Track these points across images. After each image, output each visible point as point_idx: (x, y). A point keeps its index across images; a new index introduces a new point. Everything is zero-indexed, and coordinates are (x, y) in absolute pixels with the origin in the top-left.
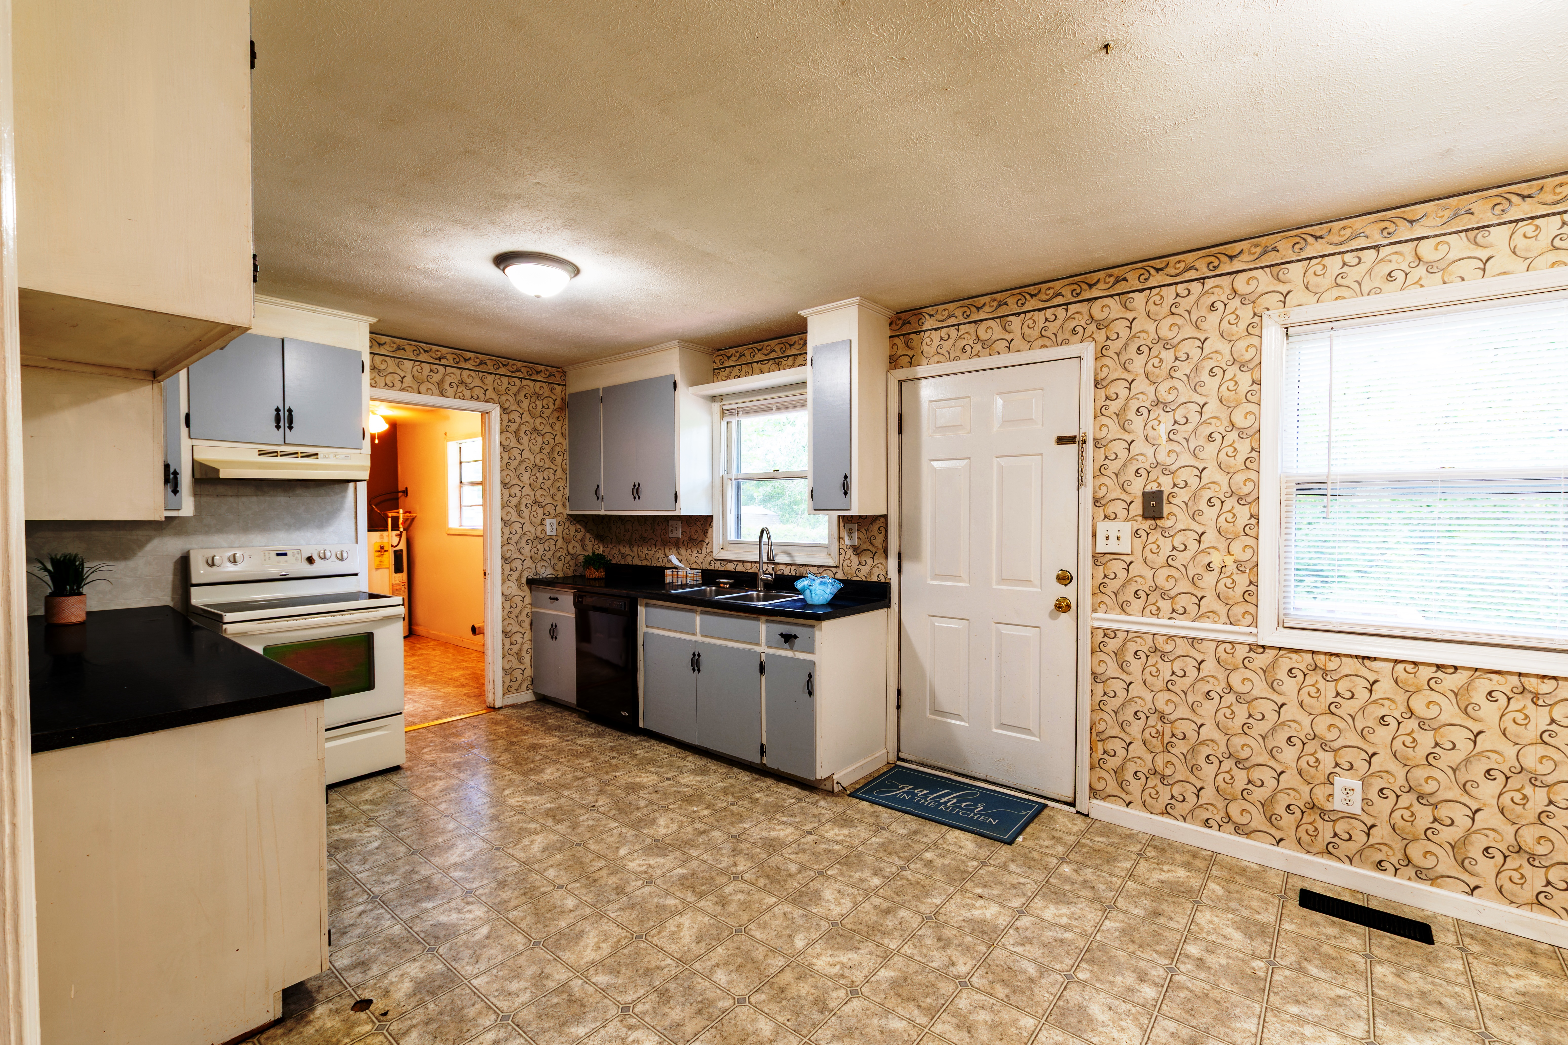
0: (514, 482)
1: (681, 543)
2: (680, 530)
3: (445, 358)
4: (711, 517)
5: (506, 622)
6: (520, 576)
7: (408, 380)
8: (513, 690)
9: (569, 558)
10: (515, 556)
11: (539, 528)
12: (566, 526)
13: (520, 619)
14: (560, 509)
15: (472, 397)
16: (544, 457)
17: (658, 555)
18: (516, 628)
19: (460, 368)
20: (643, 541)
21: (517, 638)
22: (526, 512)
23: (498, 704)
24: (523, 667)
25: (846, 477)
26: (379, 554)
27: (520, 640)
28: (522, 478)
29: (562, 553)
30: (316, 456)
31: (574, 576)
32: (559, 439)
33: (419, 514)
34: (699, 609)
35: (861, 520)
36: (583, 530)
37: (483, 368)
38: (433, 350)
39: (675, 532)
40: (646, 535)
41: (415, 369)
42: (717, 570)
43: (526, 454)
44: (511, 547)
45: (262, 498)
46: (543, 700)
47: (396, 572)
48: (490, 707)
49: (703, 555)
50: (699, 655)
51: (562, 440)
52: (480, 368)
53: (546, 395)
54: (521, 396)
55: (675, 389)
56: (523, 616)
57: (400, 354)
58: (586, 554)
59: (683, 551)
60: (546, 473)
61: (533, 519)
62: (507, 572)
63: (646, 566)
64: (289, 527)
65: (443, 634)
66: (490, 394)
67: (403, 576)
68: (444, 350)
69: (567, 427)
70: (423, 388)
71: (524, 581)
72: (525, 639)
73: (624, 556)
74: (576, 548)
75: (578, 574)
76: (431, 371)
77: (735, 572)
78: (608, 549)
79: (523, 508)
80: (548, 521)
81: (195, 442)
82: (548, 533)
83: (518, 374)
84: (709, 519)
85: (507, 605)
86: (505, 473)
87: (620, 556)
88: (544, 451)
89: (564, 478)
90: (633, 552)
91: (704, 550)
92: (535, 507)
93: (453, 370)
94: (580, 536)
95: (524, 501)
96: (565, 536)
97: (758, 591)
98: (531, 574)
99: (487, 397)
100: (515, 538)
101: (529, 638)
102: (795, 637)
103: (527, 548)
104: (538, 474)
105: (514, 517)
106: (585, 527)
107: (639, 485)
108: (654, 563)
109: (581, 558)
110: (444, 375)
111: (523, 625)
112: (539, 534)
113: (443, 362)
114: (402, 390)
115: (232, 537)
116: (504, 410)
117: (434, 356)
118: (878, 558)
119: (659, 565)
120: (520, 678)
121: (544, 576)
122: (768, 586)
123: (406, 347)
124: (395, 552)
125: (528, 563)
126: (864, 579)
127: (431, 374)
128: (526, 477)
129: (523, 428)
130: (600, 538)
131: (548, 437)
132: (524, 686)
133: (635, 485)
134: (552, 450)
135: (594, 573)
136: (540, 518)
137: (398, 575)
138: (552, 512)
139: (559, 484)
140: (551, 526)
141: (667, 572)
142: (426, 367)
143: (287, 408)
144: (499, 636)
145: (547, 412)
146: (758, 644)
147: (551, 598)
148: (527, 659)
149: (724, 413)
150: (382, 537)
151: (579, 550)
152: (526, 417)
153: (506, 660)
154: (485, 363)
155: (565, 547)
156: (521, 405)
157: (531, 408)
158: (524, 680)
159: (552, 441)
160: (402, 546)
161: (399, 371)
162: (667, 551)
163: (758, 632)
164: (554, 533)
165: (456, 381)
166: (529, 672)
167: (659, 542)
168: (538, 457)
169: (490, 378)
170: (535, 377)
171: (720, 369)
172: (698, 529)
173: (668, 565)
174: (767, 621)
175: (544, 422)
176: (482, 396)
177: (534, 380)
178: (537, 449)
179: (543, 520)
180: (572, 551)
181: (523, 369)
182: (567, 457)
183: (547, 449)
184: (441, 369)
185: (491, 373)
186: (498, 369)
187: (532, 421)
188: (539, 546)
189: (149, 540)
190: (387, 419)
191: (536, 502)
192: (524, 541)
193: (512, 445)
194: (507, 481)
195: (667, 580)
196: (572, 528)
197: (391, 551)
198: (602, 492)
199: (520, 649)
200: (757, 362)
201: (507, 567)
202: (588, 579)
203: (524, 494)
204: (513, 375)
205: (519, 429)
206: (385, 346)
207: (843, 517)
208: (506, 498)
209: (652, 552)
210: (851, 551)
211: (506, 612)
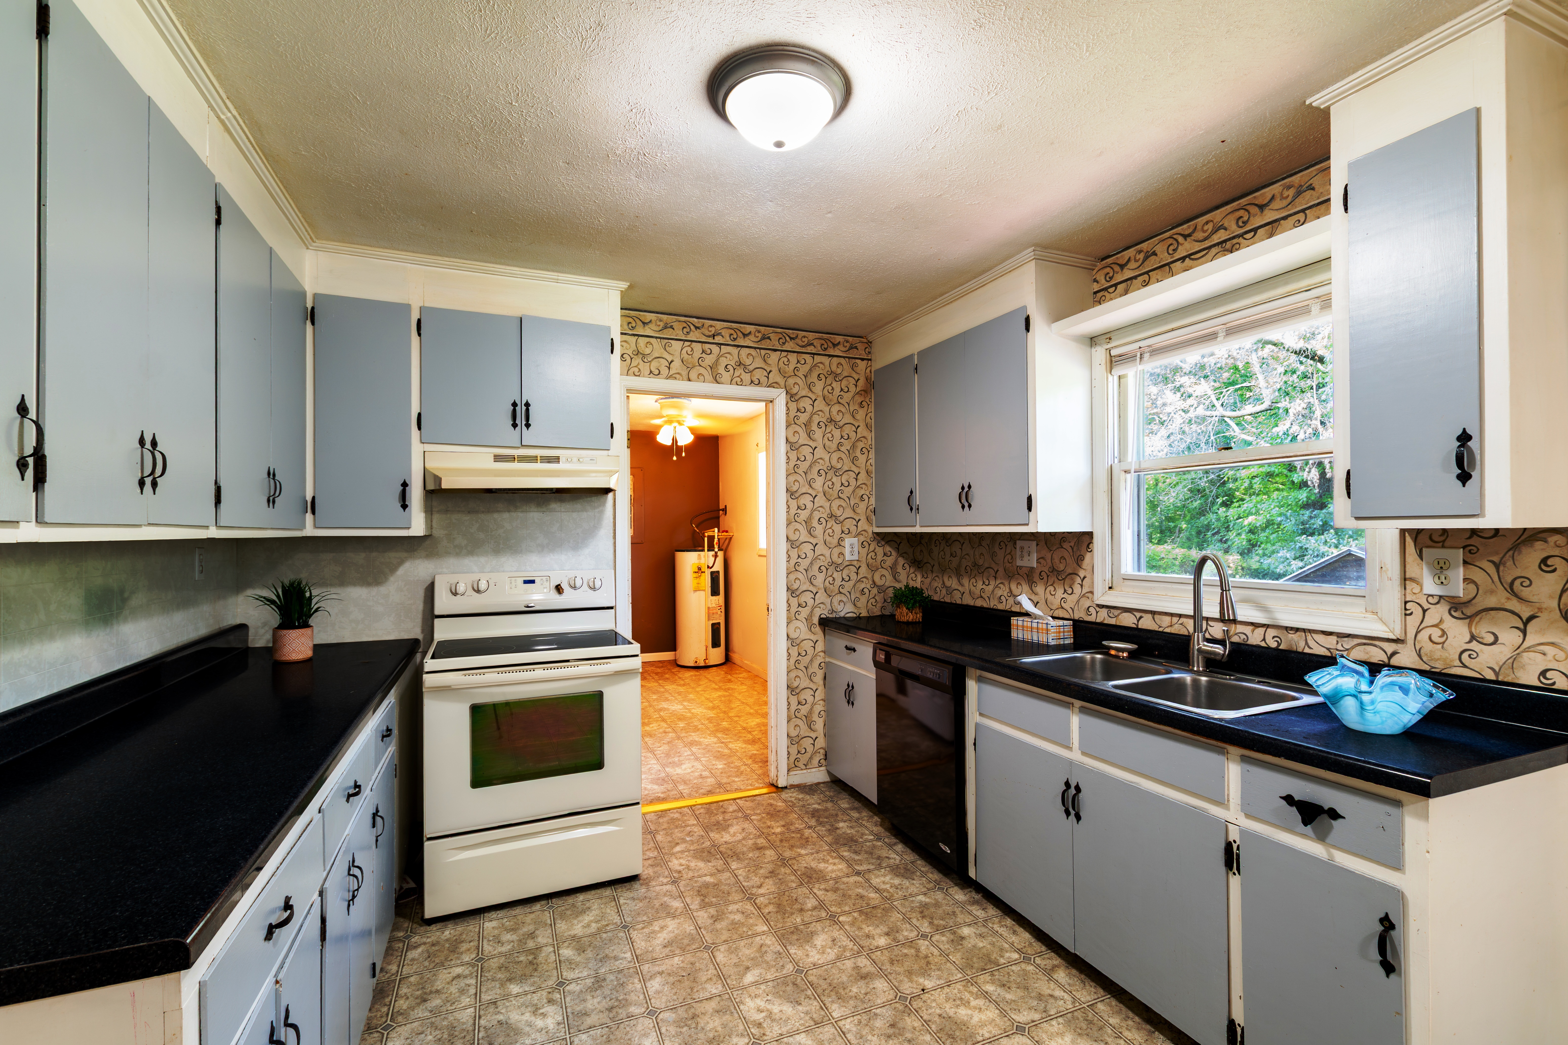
0: (803, 490)
1: (1036, 577)
2: (1034, 556)
3: (719, 334)
4: (1090, 535)
5: (793, 674)
6: (811, 614)
7: (677, 365)
8: (801, 765)
9: (875, 591)
10: (804, 588)
11: (836, 551)
12: (872, 549)
13: (810, 671)
14: (863, 525)
15: (752, 382)
16: (843, 456)
17: (999, 592)
18: (806, 682)
19: (738, 346)
20: (977, 570)
21: (807, 695)
22: (819, 530)
23: (781, 783)
24: (814, 735)
25: (1464, 438)
26: (696, 575)
27: (810, 699)
28: (813, 485)
29: (866, 585)
30: (557, 460)
31: (882, 617)
32: (862, 431)
33: (736, 533)
34: (1078, 703)
35: (1475, 541)
36: (894, 553)
37: (765, 344)
38: (706, 326)
39: (1026, 558)
40: (981, 562)
41: (684, 351)
42: (1101, 624)
43: (820, 452)
44: (800, 576)
45: (514, 514)
46: (838, 784)
47: (712, 595)
48: (773, 785)
49: (1075, 597)
50: (1078, 789)
51: (866, 433)
52: (763, 347)
53: (845, 374)
54: (814, 377)
55: (1027, 329)
56: (815, 668)
57: (667, 334)
58: (898, 586)
59: (1040, 589)
60: (844, 478)
61: (828, 539)
62: (794, 609)
63: (982, 608)
64: (542, 549)
65: (754, 666)
66: (775, 377)
67: (720, 599)
68: (719, 325)
69: (872, 415)
70: (693, 375)
71: (816, 620)
72: (817, 698)
73: (950, 591)
74: (885, 579)
75: (887, 613)
76: (703, 351)
77: (1137, 629)
78: (928, 581)
79: (815, 523)
80: (848, 541)
81: (428, 447)
82: (848, 557)
83: (810, 349)
84: (1086, 539)
85: (794, 652)
86: (792, 478)
87: (944, 591)
88: (842, 449)
89: (868, 483)
90: (962, 585)
91: (1077, 589)
92: (831, 523)
93: (729, 349)
94: (890, 561)
95: (817, 515)
96: (871, 561)
97: (1191, 671)
98: (826, 612)
99: (771, 381)
100: (805, 563)
101: (822, 696)
102: (1334, 815)
103: (821, 577)
104: (835, 479)
105: (804, 536)
106: (897, 549)
107: (969, 487)
108: (993, 604)
109: (890, 593)
110: (719, 356)
111: (814, 679)
112: (835, 558)
113: (718, 339)
114: (669, 377)
115: (483, 560)
116: (791, 396)
117: (707, 333)
118: (1542, 631)
119: (1001, 607)
120: (810, 749)
121: (842, 614)
122: (1212, 664)
123: (675, 325)
124: (712, 573)
125: (821, 597)
126: (1490, 676)
127: (704, 355)
128: (819, 483)
129: (816, 419)
130: (917, 564)
131: (848, 429)
132: (815, 761)
133: (963, 488)
134: (854, 446)
135: (906, 615)
136: (836, 537)
137: (714, 598)
138: (853, 529)
139: (862, 492)
140: (851, 548)
141: (1014, 620)
142: (698, 347)
143: (524, 402)
144: (784, 692)
145: (847, 397)
146: (1221, 802)
147: (847, 648)
148: (819, 725)
149: (1113, 361)
150: (699, 557)
151: (889, 581)
152: (820, 404)
153: (792, 724)
154: (769, 338)
155: (869, 576)
156: (813, 389)
157: (826, 392)
158: (815, 753)
159: (852, 435)
160: (719, 567)
161: (666, 355)
162: (1013, 586)
163: (1221, 777)
164: (856, 557)
165: (732, 363)
166: (821, 743)
167: (1001, 572)
168: (835, 456)
169: (775, 356)
170: (831, 352)
171: (1106, 289)
172: (1066, 555)
173: (1016, 609)
174: (1244, 759)
175: (843, 410)
176: (764, 380)
177: (830, 356)
178: (834, 446)
179: (841, 539)
180: (879, 582)
181: (816, 343)
182: (872, 455)
183: (847, 445)
184: (715, 349)
185: (775, 350)
186: (784, 343)
187: (827, 409)
188: (836, 575)
189: (401, 562)
190: (692, 430)
191: (832, 516)
192: (816, 567)
193: (801, 442)
194: (795, 488)
195: (1014, 634)
196: (880, 551)
197: (708, 573)
198: (918, 500)
199: (811, 711)
200: (1183, 259)
201: (794, 602)
202: (899, 622)
203: (816, 505)
204: (803, 350)
205: (810, 420)
206: (650, 325)
207: (1417, 534)
208: (793, 510)
209: (991, 587)
210: (1443, 608)
211: (792, 661)
